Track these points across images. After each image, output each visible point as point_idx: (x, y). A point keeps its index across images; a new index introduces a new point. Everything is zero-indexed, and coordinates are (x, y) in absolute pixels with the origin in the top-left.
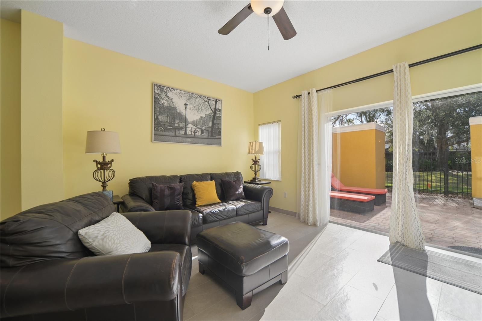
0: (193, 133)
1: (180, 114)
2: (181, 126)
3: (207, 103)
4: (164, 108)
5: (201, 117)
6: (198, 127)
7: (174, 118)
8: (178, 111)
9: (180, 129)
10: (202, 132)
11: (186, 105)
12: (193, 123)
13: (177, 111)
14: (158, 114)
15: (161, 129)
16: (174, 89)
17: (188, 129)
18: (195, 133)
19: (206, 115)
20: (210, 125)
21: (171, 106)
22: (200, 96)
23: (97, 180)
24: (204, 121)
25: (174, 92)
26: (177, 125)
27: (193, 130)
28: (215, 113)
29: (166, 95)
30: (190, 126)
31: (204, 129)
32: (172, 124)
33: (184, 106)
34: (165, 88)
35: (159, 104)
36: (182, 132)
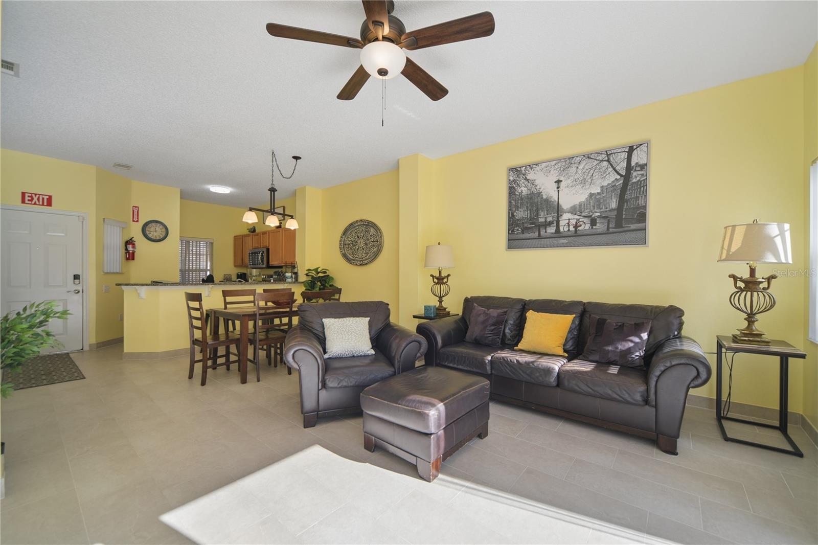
0: (572, 228)
1: (547, 201)
2: (550, 219)
3: (605, 163)
4: (522, 199)
5: (591, 195)
6: (583, 214)
7: (537, 210)
8: (545, 197)
9: (547, 224)
10: (593, 222)
11: (558, 182)
12: (573, 210)
13: (542, 198)
14: (514, 209)
15: (518, 230)
16: (537, 165)
17: (562, 223)
18: (576, 227)
19: (602, 187)
20: (614, 204)
21: (532, 193)
22: (588, 157)
24: (598, 201)
25: (538, 168)
26: (542, 220)
27: (574, 222)
28: (627, 177)
29: (526, 179)
30: (566, 216)
31: (599, 217)
32: (533, 220)
33: (555, 185)
34: (523, 169)
35: (515, 194)
36: (551, 230)
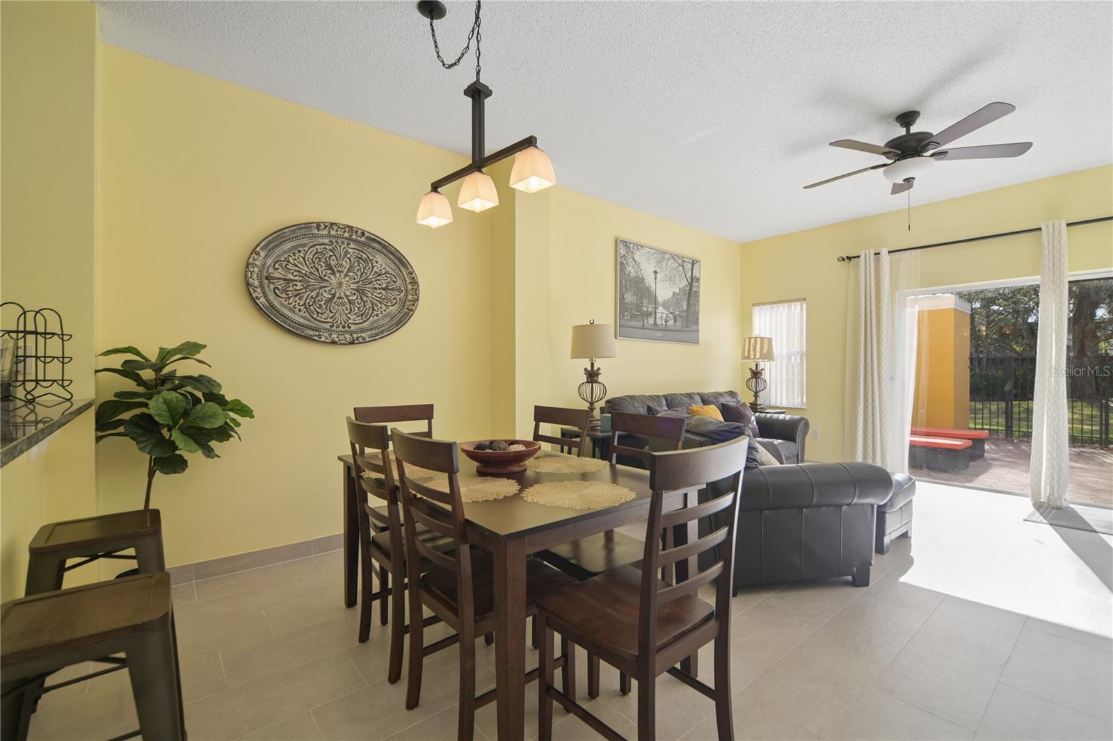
0: (664, 323)
1: (648, 289)
2: (650, 309)
3: (681, 268)
4: (630, 280)
5: (674, 293)
6: (671, 310)
7: (642, 297)
8: (647, 285)
9: (648, 315)
10: (675, 321)
11: (656, 272)
12: (666, 305)
13: (645, 285)
14: (624, 290)
15: (627, 316)
16: (642, 247)
17: (658, 316)
18: (666, 321)
19: (680, 288)
20: (685, 307)
21: (638, 277)
22: (673, 256)
23: (586, 400)
24: (677, 300)
25: (642, 251)
26: (645, 309)
27: (664, 316)
28: (691, 284)
29: (633, 259)
30: (660, 309)
31: (678, 315)
32: (639, 307)
33: (653, 275)
34: (631, 246)
35: (625, 273)
36: (651, 321)
